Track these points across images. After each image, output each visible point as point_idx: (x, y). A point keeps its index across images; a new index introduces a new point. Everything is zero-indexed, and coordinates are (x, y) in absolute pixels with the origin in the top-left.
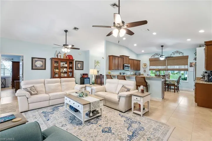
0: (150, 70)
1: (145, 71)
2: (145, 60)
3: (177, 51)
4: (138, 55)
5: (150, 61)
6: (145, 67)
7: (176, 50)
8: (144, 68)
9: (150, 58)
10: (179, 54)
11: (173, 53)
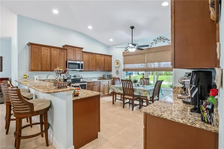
0: (124, 70)
1: (117, 72)
2: (117, 54)
3: (160, 37)
4: (108, 47)
5: (124, 56)
6: (118, 66)
7: (158, 36)
8: (116, 67)
9: (124, 51)
10: (164, 42)
11: (154, 40)
